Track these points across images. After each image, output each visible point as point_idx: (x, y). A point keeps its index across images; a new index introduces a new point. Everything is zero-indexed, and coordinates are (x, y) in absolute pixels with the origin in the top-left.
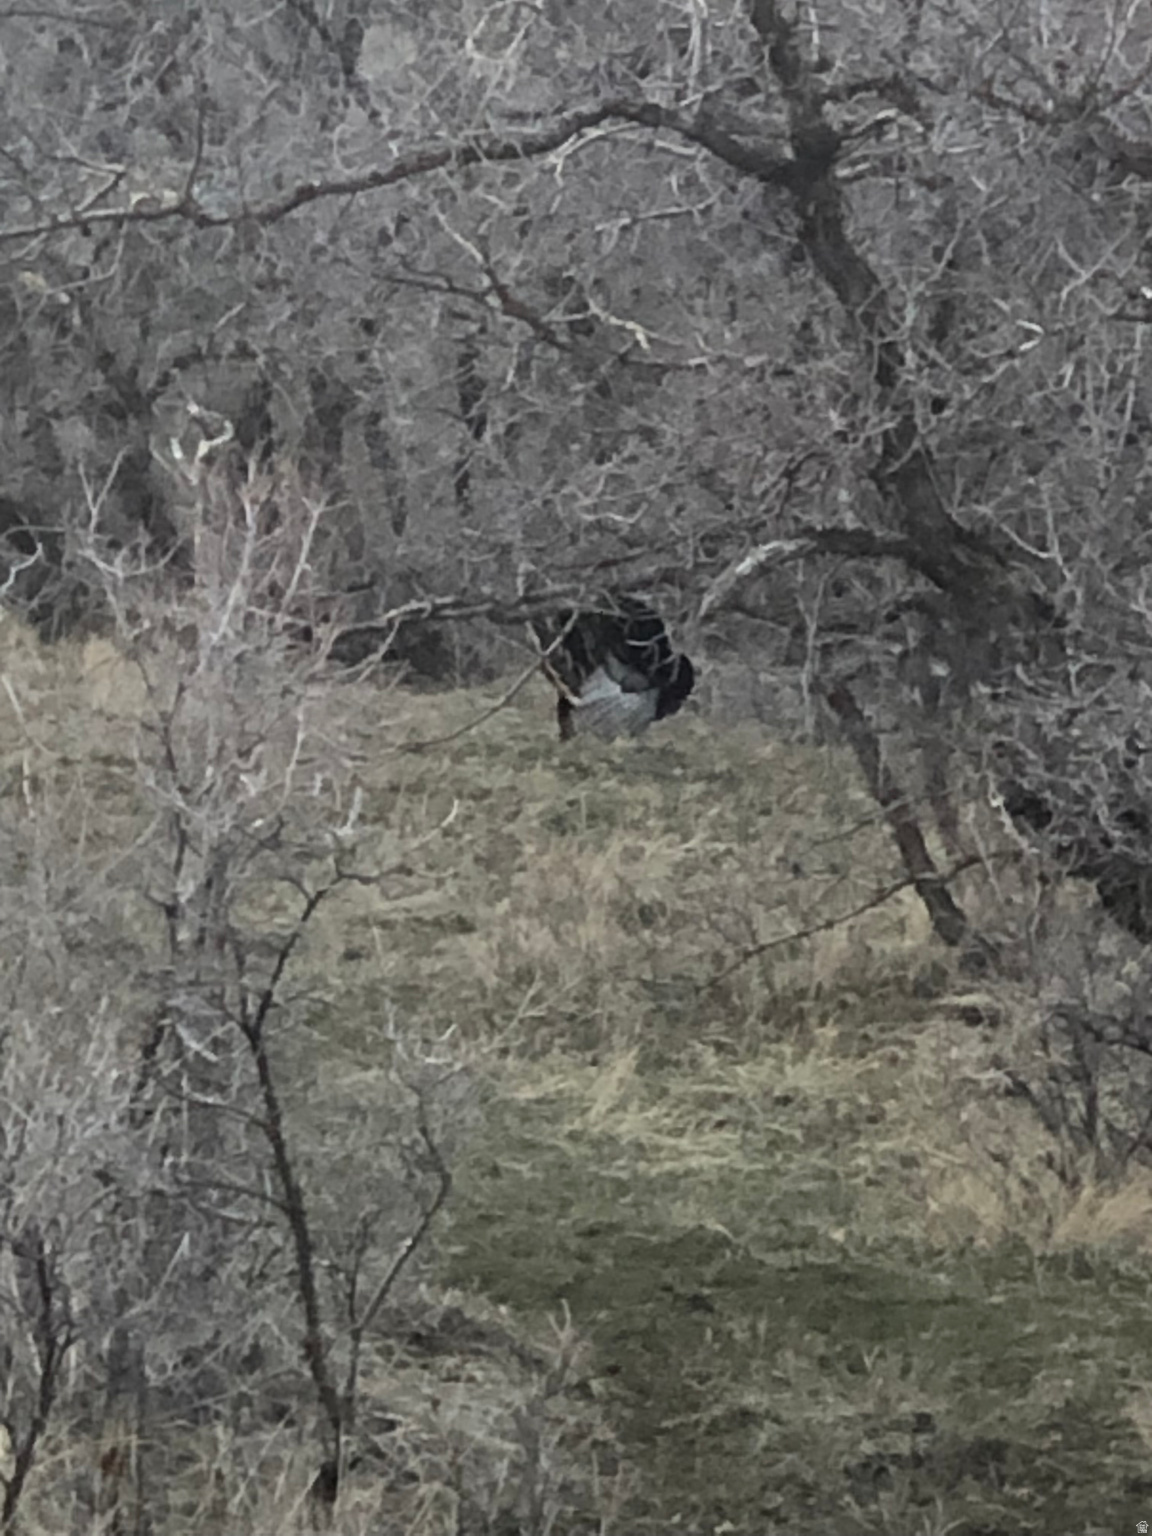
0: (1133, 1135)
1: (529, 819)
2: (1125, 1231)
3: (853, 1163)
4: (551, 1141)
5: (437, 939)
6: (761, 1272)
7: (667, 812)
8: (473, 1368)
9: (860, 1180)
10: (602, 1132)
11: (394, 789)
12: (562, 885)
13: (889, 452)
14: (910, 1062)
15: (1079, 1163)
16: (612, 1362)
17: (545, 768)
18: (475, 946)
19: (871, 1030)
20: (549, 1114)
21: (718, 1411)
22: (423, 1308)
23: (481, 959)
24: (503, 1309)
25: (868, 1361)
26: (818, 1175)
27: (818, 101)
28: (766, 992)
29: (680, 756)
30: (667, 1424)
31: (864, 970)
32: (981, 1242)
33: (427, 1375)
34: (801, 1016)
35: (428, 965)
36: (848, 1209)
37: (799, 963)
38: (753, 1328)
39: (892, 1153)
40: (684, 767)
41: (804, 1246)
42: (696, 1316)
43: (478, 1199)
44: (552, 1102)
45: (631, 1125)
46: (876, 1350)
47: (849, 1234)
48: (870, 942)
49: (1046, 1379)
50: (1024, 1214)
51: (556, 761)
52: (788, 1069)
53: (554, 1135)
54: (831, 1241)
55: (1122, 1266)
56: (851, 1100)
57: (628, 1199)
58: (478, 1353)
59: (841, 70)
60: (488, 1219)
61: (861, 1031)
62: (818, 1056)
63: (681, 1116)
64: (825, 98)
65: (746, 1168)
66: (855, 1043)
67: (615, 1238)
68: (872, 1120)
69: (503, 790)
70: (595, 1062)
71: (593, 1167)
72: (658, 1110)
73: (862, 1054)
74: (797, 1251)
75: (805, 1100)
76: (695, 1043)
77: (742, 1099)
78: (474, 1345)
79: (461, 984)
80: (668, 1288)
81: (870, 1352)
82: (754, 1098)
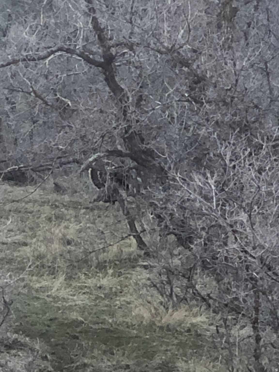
0: (182, 297)
1: (42, 218)
2: (179, 320)
3: (115, 303)
4: (43, 297)
5: (19, 247)
6: (91, 330)
7: (76, 217)
8: (20, 353)
9: (117, 307)
10: (55, 295)
11: (10, 211)
12: (48, 235)
13: (126, 132)
14: (131, 279)
15: (168, 304)
16: (53, 352)
17: (47, 205)
18: (27, 249)
19: (122, 271)
20: (43, 290)
21: (78, 364)
22: (9, 338)
23: (29, 253)
24: (27, 339)
25: (115, 352)
26: (107, 306)
27: (110, 48)
28: (97, 261)
29: (80, 203)
30: (66, 367)
31: (121, 256)
32: (144, 323)
33: (8, 355)
34: (105, 267)
35: (16, 254)
36: (113, 315)
37: (105, 254)
38: (88, 343)
39: (124, 301)
40: (81, 206)
41: (102, 323)
42: (74, 340)
43: (24, 311)
44: (44, 288)
45: (63, 293)
46: (117, 349)
47: (113, 321)
48: (122, 249)
49: (158, 356)
50: (155, 316)
51: (50, 204)
52: (101, 280)
53: (44, 295)
54: (109, 322)
55: (178, 329)
56: (116, 288)
57: (60, 312)
58: (21, 349)
59: (115, 40)
60: (26, 317)
61: (119, 271)
62: (108, 277)
63: (74, 291)
64: (111, 47)
65: (89, 304)
66: (117, 274)
67: (56, 321)
68: (121, 292)
69: (37, 211)
70: (54, 278)
71: (53, 304)
72: (69, 289)
73: (119, 276)
74: (100, 324)
75: (105, 288)
76: (79, 273)
77: (90, 287)
78: (20, 347)
79: (24, 259)
80: (68, 333)
81: (115, 350)
82: (93, 287)
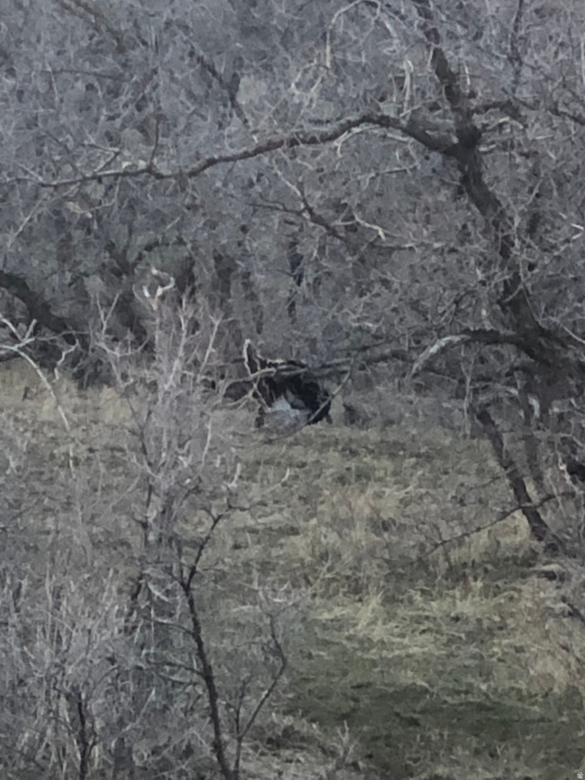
1: (326, 477)
3: (491, 651)
4: (338, 640)
5: (280, 538)
6: (445, 706)
7: (395, 474)
8: (299, 756)
9: (494, 659)
10: (364, 636)
11: (258, 463)
12: (343, 511)
13: (507, 291)
14: (520, 599)
16: (369, 752)
17: (334, 451)
18: (299, 541)
19: (500, 583)
20: (337, 627)
21: (423, 776)
22: (273, 725)
23: (302, 548)
24: (314, 726)
25: (499, 751)
26: (473, 657)
27: (469, 114)
28: (447, 564)
29: (402, 445)
31: (496, 551)
32: (556, 690)
33: (276, 759)
34: (464, 576)
35: (275, 552)
36: (489, 673)
37: (463, 549)
38: (441, 734)
39: (511, 645)
40: (404, 450)
41: (466, 692)
42: (411, 729)
43: (301, 670)
44: (339, 620)
45: (378, 632)
46: (503, 746)
47: (489, 687)
48: (499, 539)
50: (578, 676)
51: (340, 448)
52: (458, 602)
53: (339, 637)
54: (480, 690)
56: (490, 619)
57: (377, 670)
58: (302, 748)
59: (481, 98)
60: (306, 680)
61: (495, 584)
62: (473, 596)
63: (404, 627)
64: (473, 112)
65: (437, 653)
66: (492, 590)
67: (369, 690)
68: (501, 628)
69: (313, 463)
70: (360, 600)
71: (359, 654)
72: (392, 624)
73: (495, 595)
74: (463, 696)
75: (467, 619)
76: (411, 590)
77: (435, 619)
78: (300, 744)
79: (292, 561)
80: (397, 715)
81: (500, 746)
82: (441, 618)
